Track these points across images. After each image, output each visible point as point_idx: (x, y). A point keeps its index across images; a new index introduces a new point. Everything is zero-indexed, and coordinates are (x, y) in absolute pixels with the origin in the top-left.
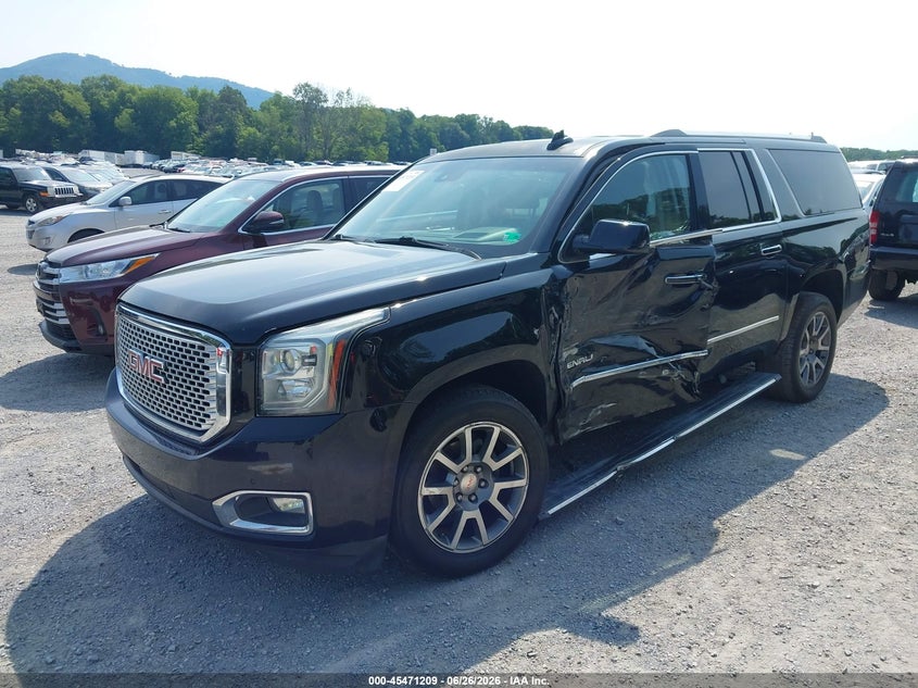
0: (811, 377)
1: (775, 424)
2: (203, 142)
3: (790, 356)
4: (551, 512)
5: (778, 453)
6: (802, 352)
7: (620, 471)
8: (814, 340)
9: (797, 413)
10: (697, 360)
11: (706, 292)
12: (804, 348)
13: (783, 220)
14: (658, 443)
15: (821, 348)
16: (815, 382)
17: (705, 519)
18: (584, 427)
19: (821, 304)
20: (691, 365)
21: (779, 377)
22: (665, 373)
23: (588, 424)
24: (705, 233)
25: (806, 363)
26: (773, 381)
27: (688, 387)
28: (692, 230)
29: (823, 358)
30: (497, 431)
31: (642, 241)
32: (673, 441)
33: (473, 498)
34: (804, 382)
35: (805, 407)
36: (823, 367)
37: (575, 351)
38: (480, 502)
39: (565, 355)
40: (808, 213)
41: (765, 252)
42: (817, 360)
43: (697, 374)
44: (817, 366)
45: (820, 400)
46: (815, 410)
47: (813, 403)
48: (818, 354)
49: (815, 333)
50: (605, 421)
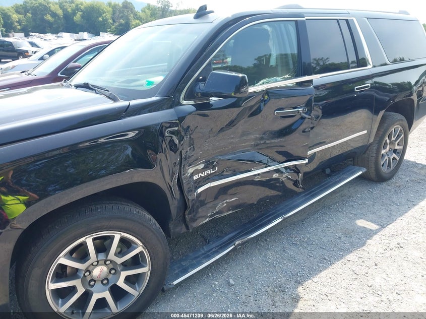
0: (389, 165)
1: (361, 199)
2: (115, 28)
3: (374, 155)
4: (175, 283)
5: (361, 223)
6: (383, 152)
7: (239, 245)
8: (392, 143)
9: (378, 190)
10: (301, 165)
11: (306, 120)
12: (384, 148)
13: (374, 67)
14: (270, 222)
15: (397, 147)
16: (392, 168)
17: (293, 282)
18: (211, 216)
19: (398, 121)
20: (296, 169)
21: (365, 170)
22: (275, 176)
23: (217, 213)
24: (307, 78)
25: (386, 158)
26: (361, 173)
27: (296, 183)
28: (297, 76)
29: (398, 153)
30: (117, 237)
31: (243, 87)
32: (281, 220)
33: (105, 282)
34: (384, 170)
35: (384, 185)
36: (398, 159)
37: (202, 166)
38: (110, 285)
39: (191, 170)
40: (395, 61)
41: (357, 89)
42: (394, 155)
43: (300, 175)
44: (394, 159)
45: (394, 180)
46: (389, 188)
47: (389, 182)
48: (395, 151)
49: (393, 139)
50: (230, 210)
